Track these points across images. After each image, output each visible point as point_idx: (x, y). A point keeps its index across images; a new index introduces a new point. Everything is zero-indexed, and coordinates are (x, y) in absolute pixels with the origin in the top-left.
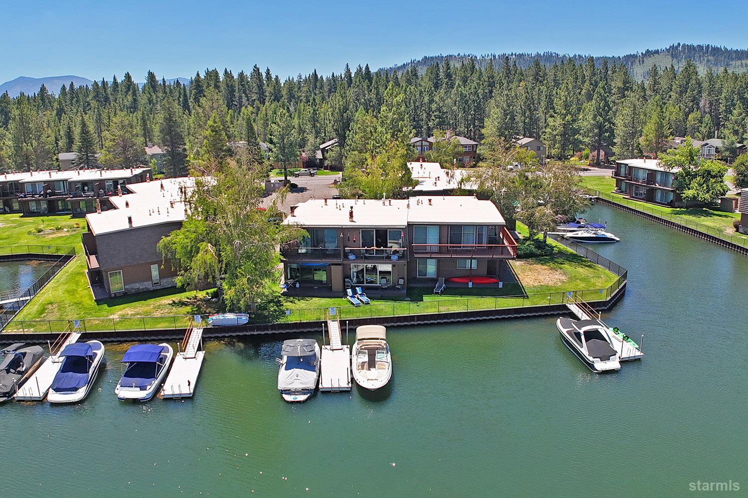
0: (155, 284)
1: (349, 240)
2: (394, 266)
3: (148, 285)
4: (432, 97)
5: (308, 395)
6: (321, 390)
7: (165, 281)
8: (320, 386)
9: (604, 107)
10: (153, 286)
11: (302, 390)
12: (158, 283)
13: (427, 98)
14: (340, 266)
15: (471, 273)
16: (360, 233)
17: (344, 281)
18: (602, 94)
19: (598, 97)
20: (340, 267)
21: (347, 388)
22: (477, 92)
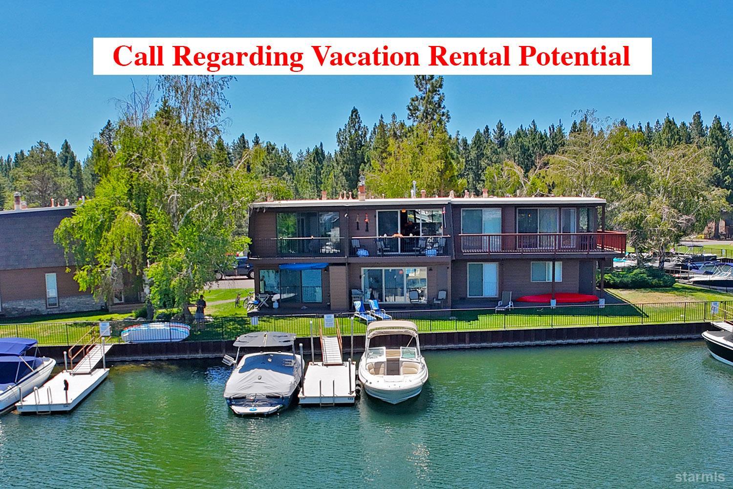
0: (49, 305)
1: (358, 229)
2: (431, 270)
3: (38, 305)
4: (481, 150)
5: (278, 406)
6: (301, 402)
7: (66, 302)
8: (300, 395)
9: (723, 156)
10: (47, 308)
11: (268, 397)
12: (56, 304)
13: (474, 152)
14: (344, 267)
15: (553, 290)
16: (375, 216)
17: (350, 293)
18: (719, 137)
19: (714, 142)
20: (343, 270)
21: (349, 397)
22: (543, 142)
